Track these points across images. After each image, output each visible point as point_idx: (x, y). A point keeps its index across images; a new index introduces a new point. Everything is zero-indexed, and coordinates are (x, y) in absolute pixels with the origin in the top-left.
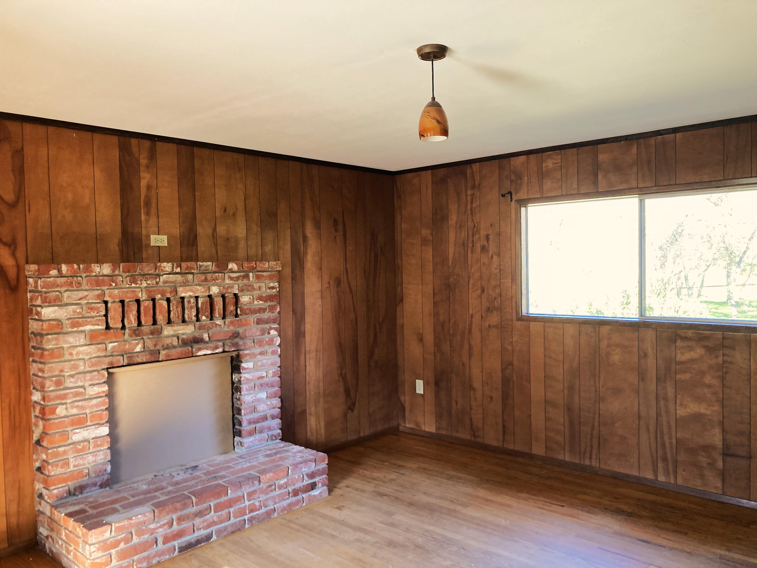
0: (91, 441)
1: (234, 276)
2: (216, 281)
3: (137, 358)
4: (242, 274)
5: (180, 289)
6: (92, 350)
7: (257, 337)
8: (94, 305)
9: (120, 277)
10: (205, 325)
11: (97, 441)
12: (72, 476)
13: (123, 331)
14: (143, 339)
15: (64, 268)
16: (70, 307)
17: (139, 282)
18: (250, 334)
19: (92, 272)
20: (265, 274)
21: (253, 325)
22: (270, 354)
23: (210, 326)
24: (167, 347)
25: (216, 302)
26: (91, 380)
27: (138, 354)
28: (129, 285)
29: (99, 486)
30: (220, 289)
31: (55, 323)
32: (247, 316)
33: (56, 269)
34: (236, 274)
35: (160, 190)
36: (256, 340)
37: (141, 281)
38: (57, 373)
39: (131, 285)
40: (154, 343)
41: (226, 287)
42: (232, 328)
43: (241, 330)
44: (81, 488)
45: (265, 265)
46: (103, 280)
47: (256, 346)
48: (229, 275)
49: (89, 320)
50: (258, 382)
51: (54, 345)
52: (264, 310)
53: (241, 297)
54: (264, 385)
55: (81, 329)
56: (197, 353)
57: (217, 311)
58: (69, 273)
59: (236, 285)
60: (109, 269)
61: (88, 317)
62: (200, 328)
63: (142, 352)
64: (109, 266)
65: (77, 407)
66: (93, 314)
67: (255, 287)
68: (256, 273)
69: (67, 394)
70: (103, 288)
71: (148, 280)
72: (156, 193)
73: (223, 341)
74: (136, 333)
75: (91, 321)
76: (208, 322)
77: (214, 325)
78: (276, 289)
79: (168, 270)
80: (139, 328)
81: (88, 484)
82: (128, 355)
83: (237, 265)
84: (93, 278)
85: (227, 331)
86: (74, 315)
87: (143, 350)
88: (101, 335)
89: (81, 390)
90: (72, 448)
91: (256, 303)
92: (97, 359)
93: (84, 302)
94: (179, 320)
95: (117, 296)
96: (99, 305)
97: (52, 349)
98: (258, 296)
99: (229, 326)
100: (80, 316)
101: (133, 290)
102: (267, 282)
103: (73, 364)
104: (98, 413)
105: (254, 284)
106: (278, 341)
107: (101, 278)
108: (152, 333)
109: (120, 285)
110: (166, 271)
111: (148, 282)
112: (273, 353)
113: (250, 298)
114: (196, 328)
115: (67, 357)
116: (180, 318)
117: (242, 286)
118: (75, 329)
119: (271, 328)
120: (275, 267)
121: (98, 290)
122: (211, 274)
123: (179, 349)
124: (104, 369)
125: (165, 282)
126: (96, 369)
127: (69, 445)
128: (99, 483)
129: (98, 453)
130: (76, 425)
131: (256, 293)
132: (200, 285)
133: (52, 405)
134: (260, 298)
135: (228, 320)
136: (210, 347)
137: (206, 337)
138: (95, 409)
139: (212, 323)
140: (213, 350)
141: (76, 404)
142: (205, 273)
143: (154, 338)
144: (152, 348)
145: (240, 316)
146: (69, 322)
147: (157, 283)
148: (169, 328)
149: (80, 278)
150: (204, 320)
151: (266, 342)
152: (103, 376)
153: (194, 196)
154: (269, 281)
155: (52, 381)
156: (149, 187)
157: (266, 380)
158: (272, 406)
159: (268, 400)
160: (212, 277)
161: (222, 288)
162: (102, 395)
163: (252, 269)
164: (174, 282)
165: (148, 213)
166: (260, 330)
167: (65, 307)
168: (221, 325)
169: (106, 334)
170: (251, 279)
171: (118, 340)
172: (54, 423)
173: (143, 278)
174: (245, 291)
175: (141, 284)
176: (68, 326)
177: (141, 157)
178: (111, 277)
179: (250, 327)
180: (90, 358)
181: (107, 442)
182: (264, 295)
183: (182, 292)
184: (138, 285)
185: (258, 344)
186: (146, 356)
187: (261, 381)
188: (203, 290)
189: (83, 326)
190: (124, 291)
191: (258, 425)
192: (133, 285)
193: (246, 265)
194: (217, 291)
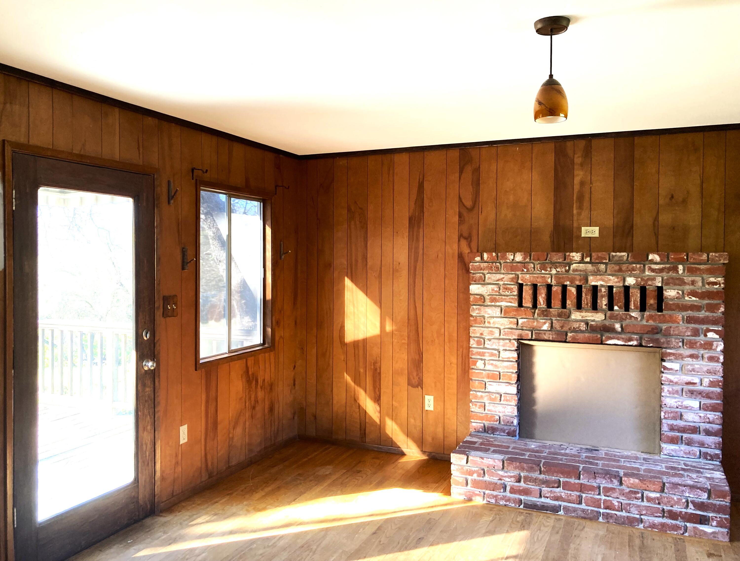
0: (503, 395)
1: (657, 268)
2: (633, 272)
3: (543, 335)
4: (668, 266)
5: (591, 278)
6: (505, 323)
7: (687, 338)
8: (508, 286)
9: (531, 264)
10: (617, 315)
11: (507, 397)
12: (486, 417)
13: (533, 311)
14: (551, 320)
15: (485, 256)
16: (489, 286)
17: (549, 269)
18: (676, 332)
19: (506, 259)
20: (702, 267)
21: (681, 323)
22: (706, 360)
23: (624, 317)
24: (574, 330)
25: (632, 293)
26: (504, 346)
27: (545, 332)
28: (539, 271)
29: (507, 433)
30: (637, 280)
31: (478, 297)
32: (673, 312)
33: (479, 256)
34: (658, 266)
35: (594, 185)
36: (685, 341)
37: (551, 268)
38: (478, 335)
39: (541, 271)
40: (561, 325)
41: (646, 279)
42: (651, 323)
43: (664, 326)
44: (493, 430)
45: (702, 256)
46: (516, 266)
47: (685, 347)
48: (650, 267)
49: (503, 297)
50: (686, 388)
51: (477, 314)
52: (698, 308)
53: (666, 291)
54: (695, 393)
55: (498, 304)
56: (607, 341)
57: (632, 302)
58: (489, 259)
59: (658, 278)
60: (522, 257)
61: (504, 296)
62: (611, 317)
63: (549, 331)
64: (521, 255)
65: (492, 364)
66: (507, 293)
67: (686, 281)
68: (689, 265)
69: (485, 353)
70: (517, 273)
71: (557, 268)
72: (589, 187)
73: (640, 335)
74: (545, 314)
75: (505, 299)
76: (621, 313)
77: (628, 317)
78: (720, 285)
79: (576, 259)
80: (548, 309)
81: (498, 428)
82: (536, 331)
83: (660, 257)
84: (509, 264)
85: (646, 325)
86: (492, 293)
87: (549, 329)
88: (513, 311)
89: (496, 352)
90: (487, 396)
91: (687, 298)
92: (510, 330)
93: (501, 283)
94: (588, 307)
95: (528, 280)
96: (512, 286)
97: (476, 316)
98: (689, 291)
99: (647, 321)
100: (498, 294)
101: (542, 275)
102: (705, 276)
103: (491, 331)
104: (508, 374)
105: (685, 278)
106: (721, 346)
107: (515, 264)
108: (560, 315)
109: (531, 271)
110: (575, 261)
111: (558, 270)
112: (711, 359)
113: (678, 293)
114: (607, 317)
115: (487, 325)
116: (589, 305)
117: (667, 279)
118: (493, 304)
119: (709, 330)
120: (717, 259)
121: (512, 274)
122: (627, 265)
123: (587, 335)
124: (514, 339)
125: (574, 270)
126: (508, 337)
127: (486, 392)
128: (507, 431)
129: (506, 406)
130: (491, 379)
131: (688, 288)
132: (613, 275)
133: (475, 358)
134: (693, 293)
135: (647, 313)
136: (623, 338)
137: (618, 326)
138: (506, 370)
139: (627, 314)
140: (625, 342)
141: (491, 362)
142: (619, 262)
143: (561, 320)
144: (558, 328)
145: (664, 311)
146: (488, 297)
147: (567, 271)
148: (577, 313)
149: (498, 264)
150: (617, 310)
151: (701, 344)
152: (513, 345)
153: (633, 187)
154: (708, 276)
155: (474, 340)
156: (582, 183)
157: (699, 388)
158: (708, 420)
159: (701, 411)
160: (628, 268)
161: (640, 279)
162: (511, 360)
163: (682, 261)
164: (585, 271)
165: (580, 208)
166: (691, 330)
167: (486, 286)
168: (637, 318)
169: (517, 310)
170: (681, 272)
171: (527, 317)
172: (475, 372)
173: (553, 265)
174: (671, 284)
175: (551, 271)
176: (488, 300)
177: (576, 156)
178: (524, 264)
179: (676, 325)
180: (504, 329)
181: (515, 400)
182: (700, 291)
183: (592, 281)
184: (547, 272)
185: (688, 346)
186: (552, 335)
187: (691, 387)
188: (616, 280)
189: (499, 302)
190: (534, 277)
191: (685, 435)
192: (543, 272)
193: (673, 257)
194: (632, 282)
